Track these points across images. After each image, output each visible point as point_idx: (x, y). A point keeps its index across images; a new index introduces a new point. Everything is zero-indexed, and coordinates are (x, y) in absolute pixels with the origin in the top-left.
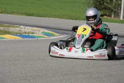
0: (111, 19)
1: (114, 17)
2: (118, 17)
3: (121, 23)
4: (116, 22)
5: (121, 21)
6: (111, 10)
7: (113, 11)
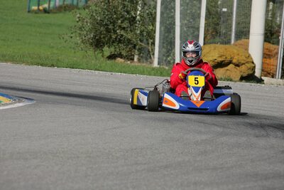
0: (133, 64)
1: (139, 60)
2: (149, 60)
3: (155, 75)
4: (142, 73)
5: (153, 69)
6: (132, 44)
7: (137, 47)
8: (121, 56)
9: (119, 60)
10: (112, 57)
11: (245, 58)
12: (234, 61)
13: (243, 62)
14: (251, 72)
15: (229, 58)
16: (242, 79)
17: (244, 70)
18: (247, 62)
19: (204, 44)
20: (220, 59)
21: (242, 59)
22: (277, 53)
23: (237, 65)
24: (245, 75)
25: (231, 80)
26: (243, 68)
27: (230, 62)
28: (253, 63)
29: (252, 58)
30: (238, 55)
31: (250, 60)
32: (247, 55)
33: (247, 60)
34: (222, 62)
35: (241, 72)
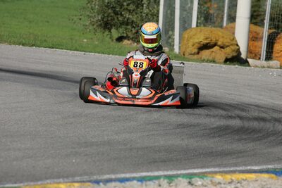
8: (127, 38)
9: (126, 42)
10: (120, 39)
11: (229, 41)
12: (219, 43)
13: (227, 44)
14: (235, 54)
15: (214, 41)
16: (227, 61)
17: (229, 52)
18: (232, 45)
20: (206, 42)
21: (227, 41)
23: (222, 47)
24: (229, 57)
25: (214, 61)
26: (228, 50)
27: (215, 45)
28: (237, 45)
29: (236, 41)
30: (223, 37)
31: (234, 42)
32: (232, 38)
33: (232, 43)
34: (207, 44)
35: (225, 53)
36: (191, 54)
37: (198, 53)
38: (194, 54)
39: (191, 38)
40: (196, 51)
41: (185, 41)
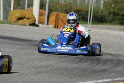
11: (31, 16)
12: (27, 17)
13: (30, 17)
14: (34, 22)
15: (24, 16)
16: (30, 25)
17: (31, 21)
18: (32, 18)
19: (14, 9)
21: (30, 16)
22: (45, 14)
23: (28, 19)
24: (31, 23)
25: (25, 25)
27: (25, 18)
28: (35, 18)
29: (34, 16)
30: (28, 14)
31: (33, 17)
32: (32, 15)
33: (32, 17)
34: (21, 17)
35: (29, 22)
36: (14, 22)
37: (17, 21)
38: (15, 22)
39: (14, 14)
40: (16, 20)
41: (11, 16)
